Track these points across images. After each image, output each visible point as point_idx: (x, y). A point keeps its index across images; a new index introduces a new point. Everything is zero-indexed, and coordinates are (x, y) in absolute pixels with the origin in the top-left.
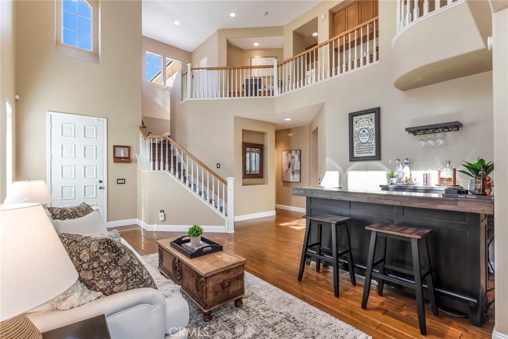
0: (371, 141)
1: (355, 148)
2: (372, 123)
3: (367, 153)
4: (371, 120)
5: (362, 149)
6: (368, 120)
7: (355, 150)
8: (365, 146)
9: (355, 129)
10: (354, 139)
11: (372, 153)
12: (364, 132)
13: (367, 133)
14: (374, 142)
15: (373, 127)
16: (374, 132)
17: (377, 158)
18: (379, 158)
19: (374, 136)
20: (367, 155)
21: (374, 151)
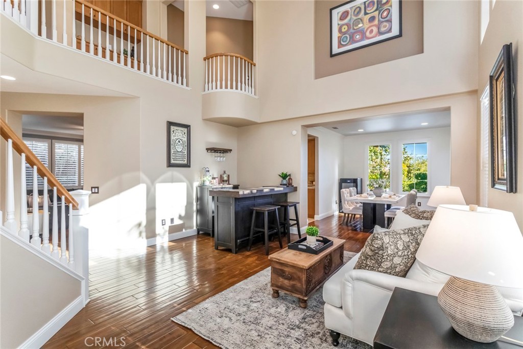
0: (184, 151)
1: (172, 155)
2: (185, 137)
3: (181, 160)
4: (185, 134)
5: (177, 156)
6: (182, 133)
7: (172, 157)
8: (180, 154)
9: (172, 138)
10: (172, 146)
11: (184, 161)
12: (179, 142)
13: (181, 144)
14: (186, 152)
15: (185, 139)
16: (186, 144)
17: (188, 166)
18: (189, 166)
19: (186, 148)
20: (181, 162)
21: (186, 160)
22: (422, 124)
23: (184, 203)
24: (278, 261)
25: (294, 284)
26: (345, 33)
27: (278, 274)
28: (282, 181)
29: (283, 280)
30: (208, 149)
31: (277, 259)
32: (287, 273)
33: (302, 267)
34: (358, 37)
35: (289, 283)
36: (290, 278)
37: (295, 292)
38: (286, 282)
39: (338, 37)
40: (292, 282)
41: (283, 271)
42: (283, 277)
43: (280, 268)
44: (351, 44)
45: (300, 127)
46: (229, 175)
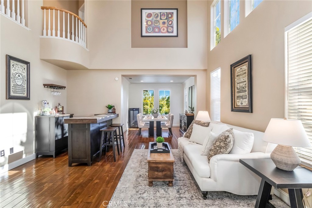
0: (24, 85)
1: (11, 88)
2: (24, 72)
3: (21, 93)
4: (24, 69)
5: (17, 89)
6: (22, 68)
7: (11, 90)
8: (20, 88)
9: (12, 71)
10: (11, 80)
11: (24, 94)
12: (19, 76)
13: (21, 78)
14: (26, 86)
15: (25, 74)
16: (26, 79)
17: (27, 98)
18: (29, 99)
19: (26, 82)
20: (21, 95)
21: (26, 93)
22: (171, 81)
23: (25, 130)
24: (154, 162)
25: (166, 174)
26: (150, 26)
27: (153, 171)
28: (108, 111)
29: (158, 173)
30: (45, 85)
31: (154, 161)
32: (161, 168)
33: (172, 162)
34: (157, 30)
35: (162, 174)
36: (162, 171)
37: (166, 178)
38: (160, 174)
39: (146, 27)
40: (164, 173)
41: (158, 167)
42: (157, 171)
43: (155, 166)
44: (153, 33)
45: (121, 76)
46: (63, 107)
